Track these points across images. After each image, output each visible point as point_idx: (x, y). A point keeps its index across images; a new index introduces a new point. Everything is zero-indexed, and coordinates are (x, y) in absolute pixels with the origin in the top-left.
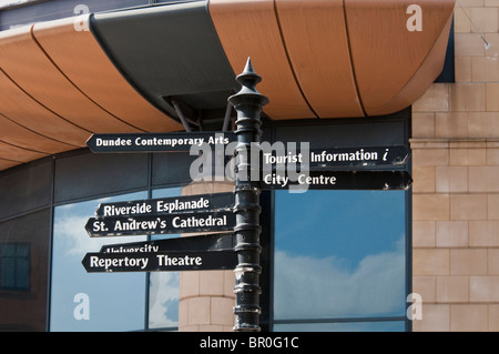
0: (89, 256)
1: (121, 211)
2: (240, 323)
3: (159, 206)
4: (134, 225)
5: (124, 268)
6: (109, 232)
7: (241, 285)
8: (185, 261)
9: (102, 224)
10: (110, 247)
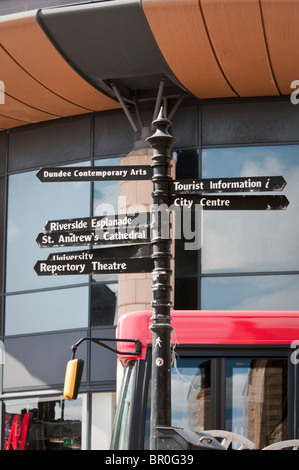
0: (39, 263)
1: (64, 227)
2: (157, 314)
3: (93, 223)
4: (74, 238)
5: (66, 272)
6: (55, 243)
7: (157, 285)
8: (114, 266)
9: (49, 238)
10: (55, 254)
